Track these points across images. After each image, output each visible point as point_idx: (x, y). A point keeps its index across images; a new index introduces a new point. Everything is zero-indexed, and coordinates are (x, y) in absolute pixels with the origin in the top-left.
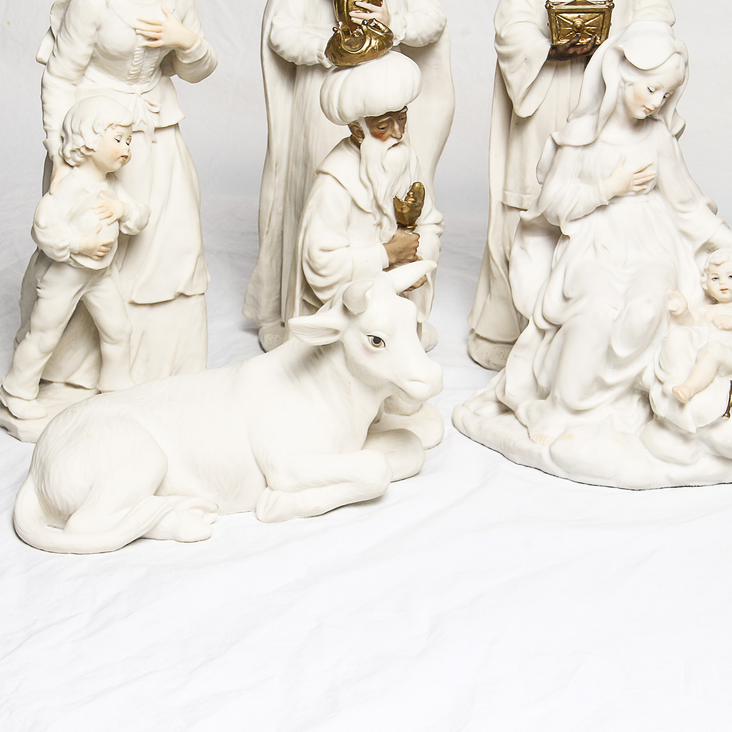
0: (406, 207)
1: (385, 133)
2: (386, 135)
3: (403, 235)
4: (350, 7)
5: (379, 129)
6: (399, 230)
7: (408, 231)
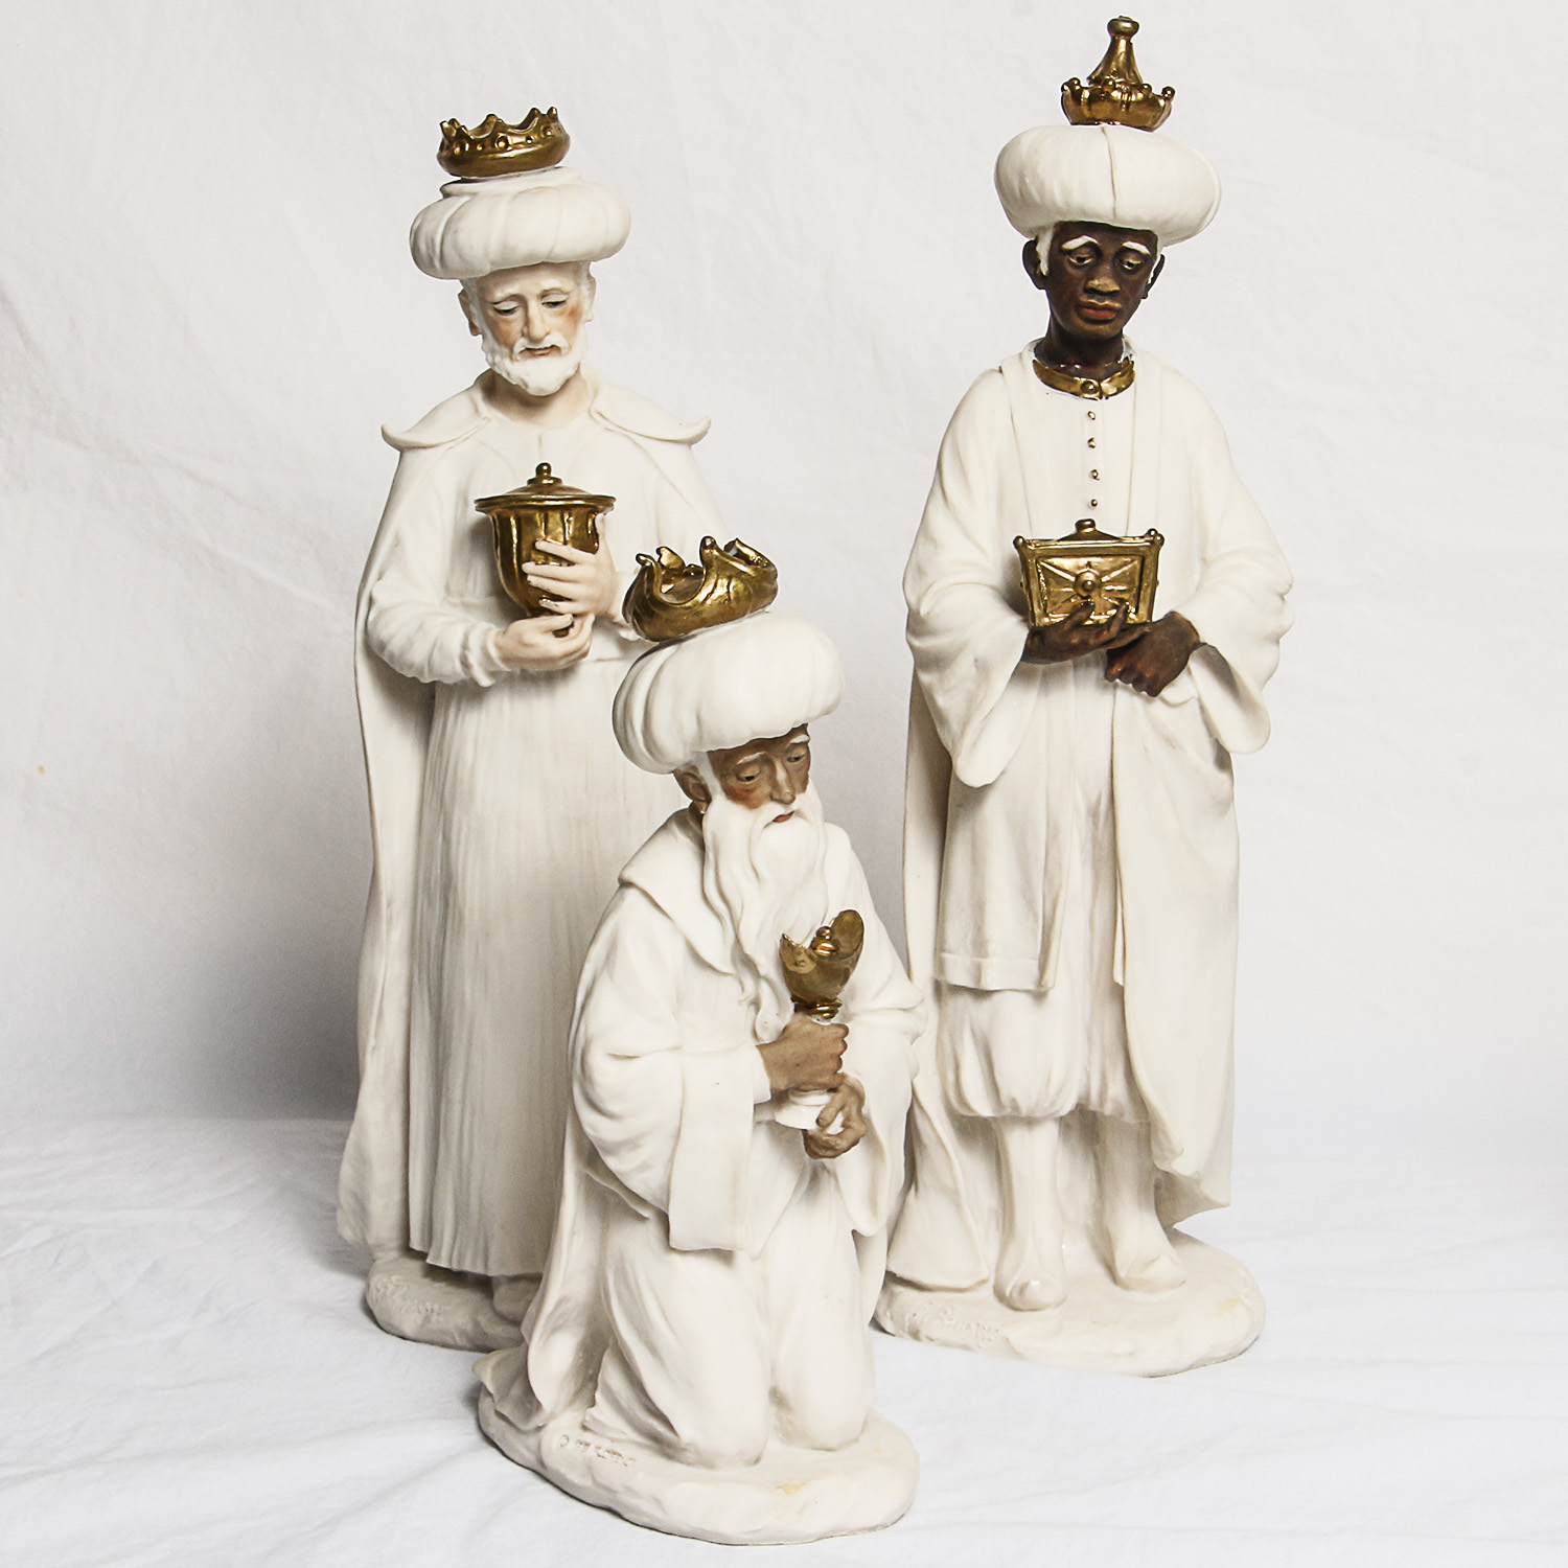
0: (807, 960)
1: (755, 789)
2: (758, 793)
3: (808, 1027)
4: (524, 554)
5: (742, 780)
6: (800, 1016)
7: (819, 1017)
